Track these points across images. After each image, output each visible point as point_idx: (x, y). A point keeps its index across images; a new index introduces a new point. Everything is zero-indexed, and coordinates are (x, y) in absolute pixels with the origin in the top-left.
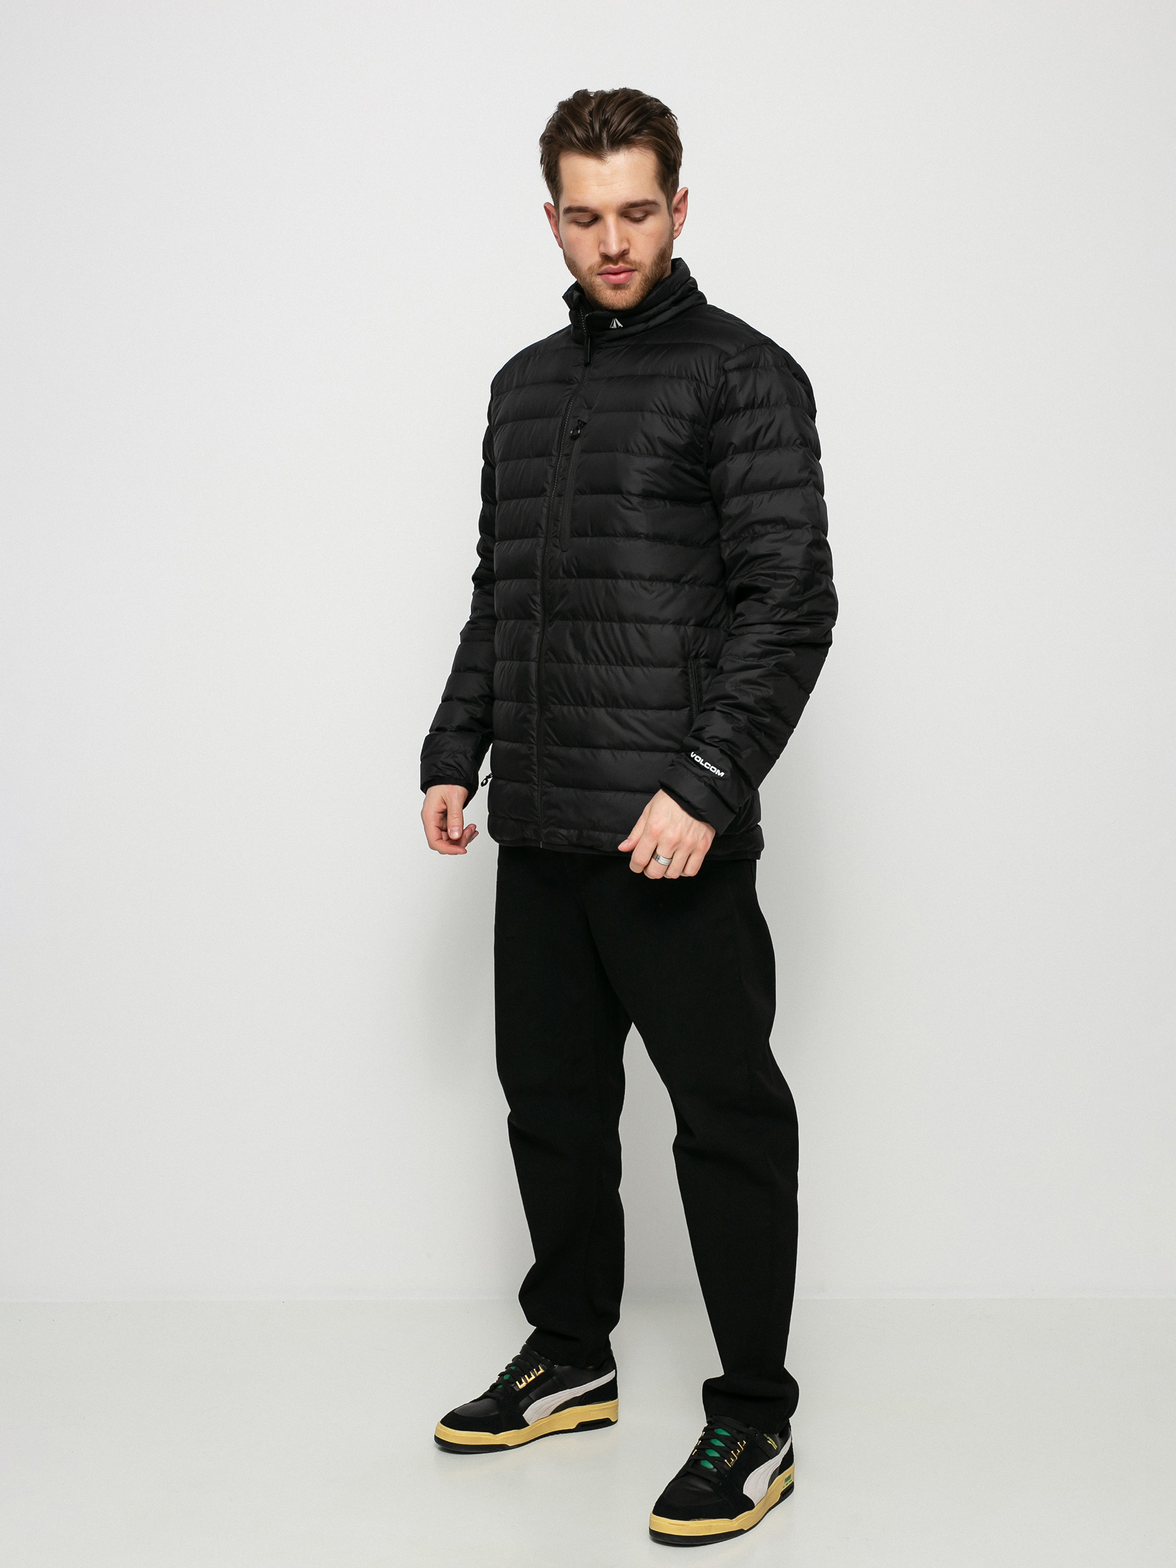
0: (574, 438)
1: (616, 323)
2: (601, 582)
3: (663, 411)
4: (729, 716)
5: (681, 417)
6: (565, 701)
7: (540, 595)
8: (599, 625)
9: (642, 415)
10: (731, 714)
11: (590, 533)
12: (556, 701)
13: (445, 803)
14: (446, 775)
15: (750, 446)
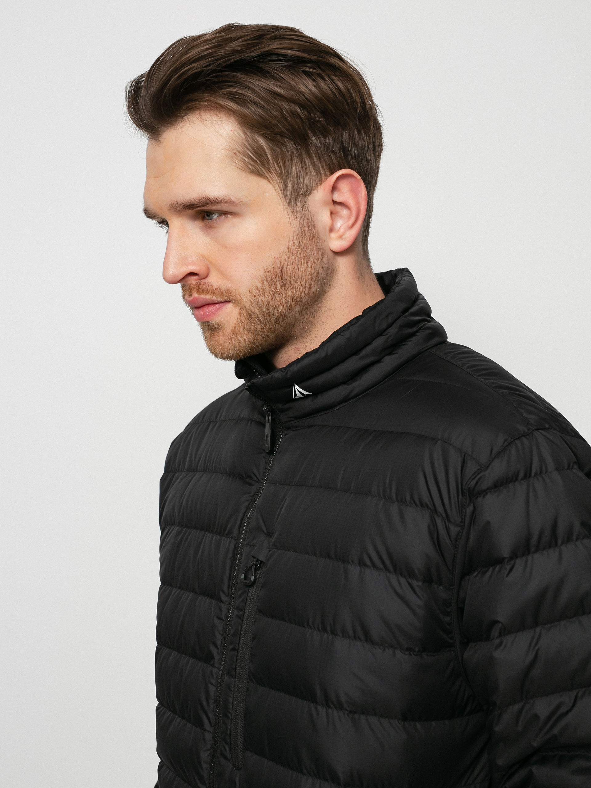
0: (247, 584)
3: (378, 563)
5: (410, 574)
9: (346, 570)
15: (530, 620)
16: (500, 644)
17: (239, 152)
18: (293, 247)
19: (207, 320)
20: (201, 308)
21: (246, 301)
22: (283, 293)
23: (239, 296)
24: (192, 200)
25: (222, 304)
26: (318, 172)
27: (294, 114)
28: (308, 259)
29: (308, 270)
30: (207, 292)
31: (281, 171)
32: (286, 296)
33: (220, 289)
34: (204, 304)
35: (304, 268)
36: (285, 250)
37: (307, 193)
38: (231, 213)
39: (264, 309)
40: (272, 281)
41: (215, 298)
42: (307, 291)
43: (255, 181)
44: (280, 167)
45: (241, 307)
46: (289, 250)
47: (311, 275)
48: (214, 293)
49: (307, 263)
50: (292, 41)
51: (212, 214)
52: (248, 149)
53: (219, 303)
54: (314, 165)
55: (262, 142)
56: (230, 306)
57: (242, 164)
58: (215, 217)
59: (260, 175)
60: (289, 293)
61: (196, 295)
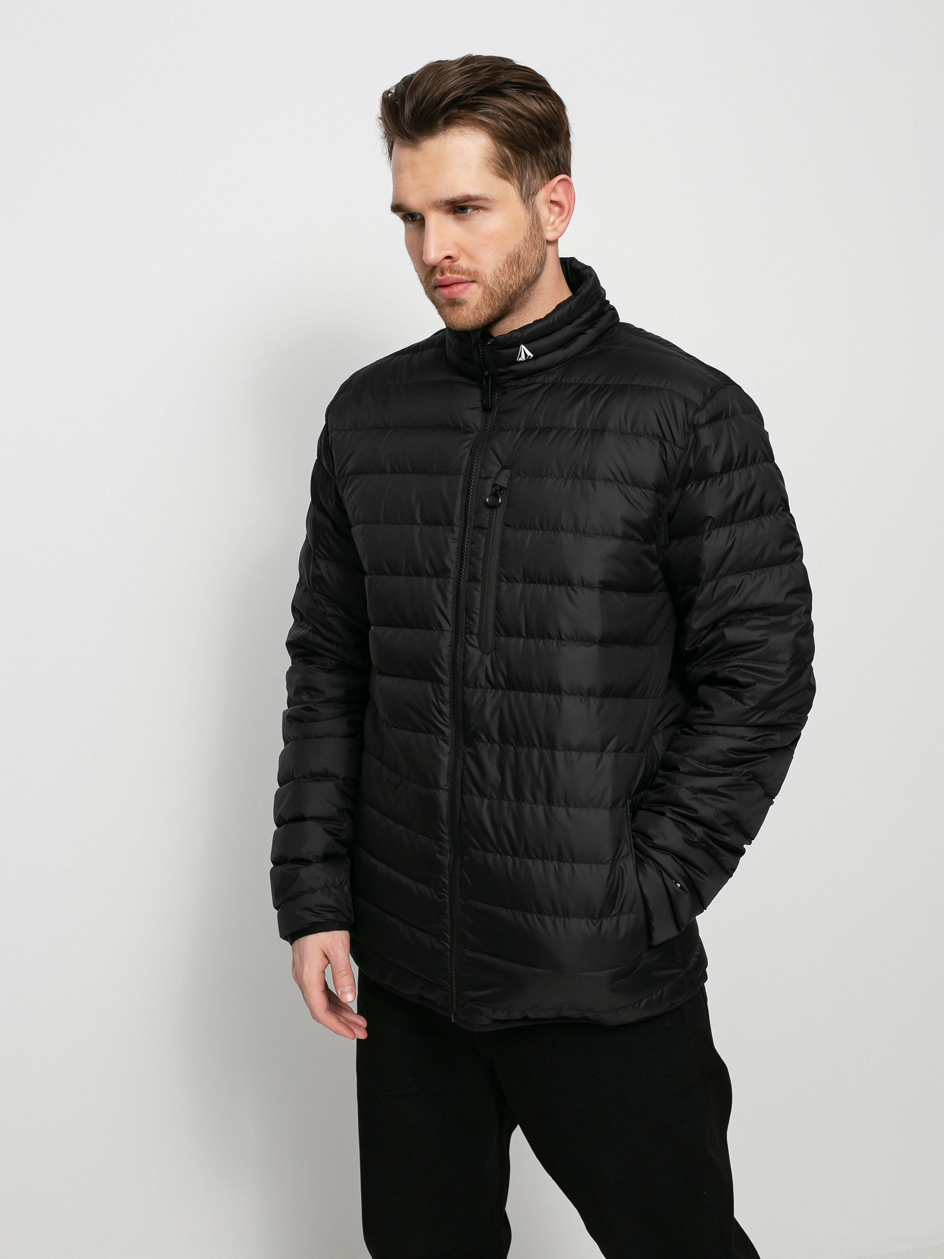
0: (493, 507)
1: (524, 352)
2: (540, 698)
3: (621, 479)
4: (681, 825)
5: (644, 486)
6: (490, 848)
7: (449, 705)
8: (535, 753)
9: (594, 485)
10: (684, 824)
11: (524, 634)
12: (478, 845)
13: (326, 957)
14: (328, 919)
15: (729, 517)
16: (709, 536)
17: (492, 160)
18: (527, 237)
19: (456, 297)
20: (450, 287)
21: (489, 281)
22: (517, 274)
23: (484, 277)
24: (456, 197)
25: (471, 283)
26: (542, 177)
27: (532, 132)
28: (537, 247)
29: (537, 255)
30: (458, 273)
31: (519, 175)
32: (519, 277)
33: (469, 270)
34: (452, 283)
35: (534, 253)
36: (522, 239)
37: (535, 194)
38: (483, 208)
39: (503, 288)
40: (510, 264)
41: (464, 278)
42: (534, 273)
43: (502, 183)
44: (519, 173)
45: (485, 287)
46: (525, 239)
47: (538, 260)
48: (463, 273)
49: (536, 250)
50: (523, 72)
51: (467, 209)
52: (499, 158)
53: (467, 282)
54: (541, 171)
55: (507, 151)
56: (475, 285)
57: (494, 170)
58: (469, 210)
59: (506, 179)
60: (522, 274)
61: (448, 275)
